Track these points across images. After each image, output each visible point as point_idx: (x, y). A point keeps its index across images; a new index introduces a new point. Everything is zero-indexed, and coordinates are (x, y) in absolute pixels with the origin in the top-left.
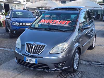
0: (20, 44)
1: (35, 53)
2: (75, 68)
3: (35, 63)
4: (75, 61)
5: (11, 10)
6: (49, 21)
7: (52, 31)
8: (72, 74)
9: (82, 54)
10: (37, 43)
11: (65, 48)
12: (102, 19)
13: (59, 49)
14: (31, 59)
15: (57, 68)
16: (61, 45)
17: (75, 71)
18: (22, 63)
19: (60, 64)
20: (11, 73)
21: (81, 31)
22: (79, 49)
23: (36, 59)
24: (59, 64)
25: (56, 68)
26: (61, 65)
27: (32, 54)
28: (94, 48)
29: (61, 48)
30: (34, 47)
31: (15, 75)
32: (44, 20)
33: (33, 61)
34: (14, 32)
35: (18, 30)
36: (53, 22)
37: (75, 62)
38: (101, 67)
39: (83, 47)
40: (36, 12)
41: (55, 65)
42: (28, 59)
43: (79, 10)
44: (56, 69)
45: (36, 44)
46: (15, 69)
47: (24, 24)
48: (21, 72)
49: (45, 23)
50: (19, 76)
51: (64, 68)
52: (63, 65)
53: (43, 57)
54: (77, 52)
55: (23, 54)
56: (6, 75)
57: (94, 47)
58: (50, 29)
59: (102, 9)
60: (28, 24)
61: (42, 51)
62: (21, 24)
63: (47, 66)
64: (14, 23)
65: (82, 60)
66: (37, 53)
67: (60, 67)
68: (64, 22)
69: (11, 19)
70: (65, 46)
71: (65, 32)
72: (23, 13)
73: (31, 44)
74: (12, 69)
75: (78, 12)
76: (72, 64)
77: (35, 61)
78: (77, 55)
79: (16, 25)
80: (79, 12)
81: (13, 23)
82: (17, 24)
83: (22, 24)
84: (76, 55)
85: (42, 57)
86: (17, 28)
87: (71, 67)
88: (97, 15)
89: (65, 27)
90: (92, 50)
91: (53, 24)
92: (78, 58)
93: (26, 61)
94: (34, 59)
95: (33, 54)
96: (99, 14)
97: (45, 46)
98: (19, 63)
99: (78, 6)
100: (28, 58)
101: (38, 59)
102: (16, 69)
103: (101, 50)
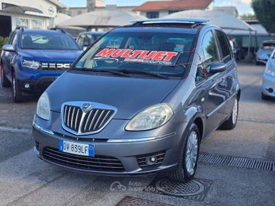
0: (48, 108)
1: (87, 131)
2: (188, 170)
3: (87, 154)
4: (188, 151)
5: (18, 30)
6: (121, 53)
7: (129, 77)
8: (182, 186)
9: (205, 137)
10: (91, 106)
11: (164, 118)
12: (254, 61)
13: (148, 119)
14: (78, 144)
15: (145, 168)
16: (154, 110)
17: (188, 178)
18: (52, 155)
19: (150, 159)
20: (23, 184)
21: (203, 77)
22: (198, 121)
23: (90, 145)
24: (148, 158)
25: (141, 167)
26: (153, 159)
27: (80, 131)
28: (234, 127)
29: (154, 117)
30: (84, 114)
31: (34, 188)
32: (108, 50)
33: (83, 149)
34: (27, 86)
35: (36, 80)
36: (131, 54)
37: (188, 156)
38: (253, 169)
39: (207, 117)
40: (83, 36)
41: (138, 160)
42: (70, 146)
43: (198, 27)
44: (140, 169)
45: (89, 108)
46: (34, 173)
47: (52, 65)
48: (51, 182)
49: (111, 57)
50: (45, 189)
51: (162, 168)
52: (158, 161)
53: (107, 140)
54: (194, 129)
55: (56, 133)
56: (10, 186)
57: (234, 123)
58: (125, 72)
59: (253, 33)
60: (62, 66)
61: (105, 125)
62: (45, 65)
63: (120, 162)
64: (26, 62)
65: (205, 154)
66: (92, 130)
67: (151, 164)
68: (159, 55)
69: (19, 53)
70: (165, 111)
71: (164, 78)
72: (50, 38)
73: (77, 108)
74: (25, 175)
75: (195, 30)
76: (182, 158)
77: (87, 149)
78: (193, 137)
79: (31, 67)
80: (199, 32)
81: (23, 61)
82: (35, 65)
83: (48, 65)
84: (190, 137)
85: (105, 140)
86: (35, 75)
87: (177, 166)
88: (239, 49)
89: (164, 67)
90: (228, 132)
91: (131, 60)
92: (196, 147)
93: (64, 151)
94: (84, 145)
95: (82, 131)
96: (244, 45)
97: (112, 112)
98: (44, 156)
99: (193, 18)
100: (71, 143)
101: (94, 144)
102: (36, 174)
103: (252, 131)
